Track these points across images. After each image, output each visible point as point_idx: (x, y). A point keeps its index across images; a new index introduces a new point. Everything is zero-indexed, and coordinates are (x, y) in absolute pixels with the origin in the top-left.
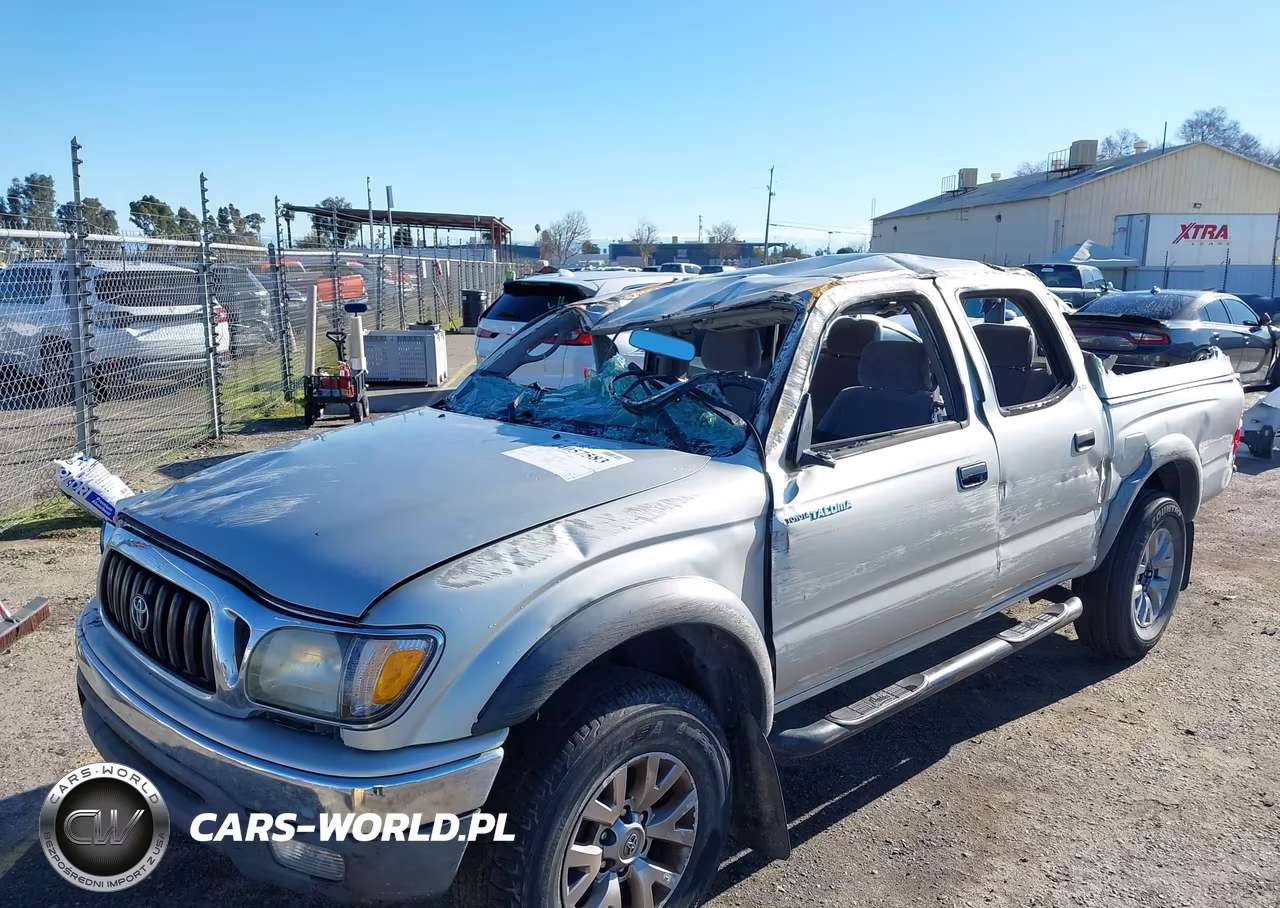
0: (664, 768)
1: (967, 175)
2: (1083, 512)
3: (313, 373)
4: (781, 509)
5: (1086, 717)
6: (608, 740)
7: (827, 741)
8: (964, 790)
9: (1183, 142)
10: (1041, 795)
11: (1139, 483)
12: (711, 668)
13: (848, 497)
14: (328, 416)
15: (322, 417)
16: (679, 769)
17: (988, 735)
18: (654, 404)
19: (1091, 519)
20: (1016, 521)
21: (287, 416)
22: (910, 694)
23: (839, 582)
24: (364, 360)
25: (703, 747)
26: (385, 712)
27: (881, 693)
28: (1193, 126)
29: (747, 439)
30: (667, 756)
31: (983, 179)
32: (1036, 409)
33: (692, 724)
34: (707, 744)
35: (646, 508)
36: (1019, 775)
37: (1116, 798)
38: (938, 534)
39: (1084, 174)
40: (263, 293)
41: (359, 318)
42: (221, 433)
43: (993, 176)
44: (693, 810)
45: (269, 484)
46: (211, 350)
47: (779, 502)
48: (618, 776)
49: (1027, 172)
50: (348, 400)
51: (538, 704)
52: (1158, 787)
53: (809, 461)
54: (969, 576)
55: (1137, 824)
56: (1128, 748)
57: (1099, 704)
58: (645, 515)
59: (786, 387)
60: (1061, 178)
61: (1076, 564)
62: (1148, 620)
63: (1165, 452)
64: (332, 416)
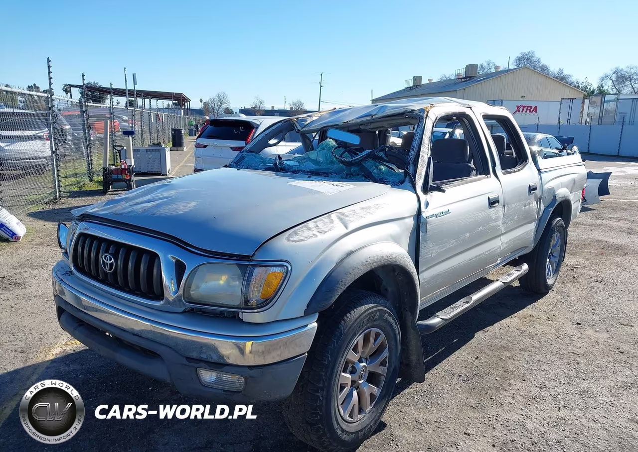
0: (377, 336)
1: (417, 79)
2: (530, 223)
3: (108, 166)
4: (424, 212)
5: (531, 318)
6: (358, 320)
7: (437, 326)
8: (487, 352)
9: (516, 67)
10: (523, 353)
11: (552, 210)
12: (390, 289)
13: (450, 207)
14: (114, 190)
15: (111, 190)
16: (382, 337)
17: (490, 328)
18: (357, 161)
19: (532, 226)
20: (508, 225)
21: (92, 189)
22: (467, 305)
23: (444, 249)
24: (133, 160)
25: (393, 326)
26: (265, 303)
27: (454, 305)
28: (520, 59)
29: (406, 177)
30: (378, 330)
31: (424, 81)
32: (514, 172)
33: (389, 314)
34: (394, 325)
35: (368, 208)
36: (510, 344)
37: (556, 352)
38: (481, 228)
39: (472, 80)
40: (68, 127)
41: (131, 138)
42: (60, 196)
43: (429, 80)
44: (386, 357)
45: (171, 197)
46: (54, 152)
47: (423, 209)
48: (360, 339)
49: (444, 79)
50: (125, 181)
51: (333, 301)
52: (572, 347)
53: (433, 189)
54: (490, 250)
55: (568, 363)
56: (554, 331)
57: (535, 313)
58: (370, 211)
59: (421, 153)
60: (462, 82)
61: (526, 247)
62: (550, 276)
63: (560, 196)
64: (116, 189)
